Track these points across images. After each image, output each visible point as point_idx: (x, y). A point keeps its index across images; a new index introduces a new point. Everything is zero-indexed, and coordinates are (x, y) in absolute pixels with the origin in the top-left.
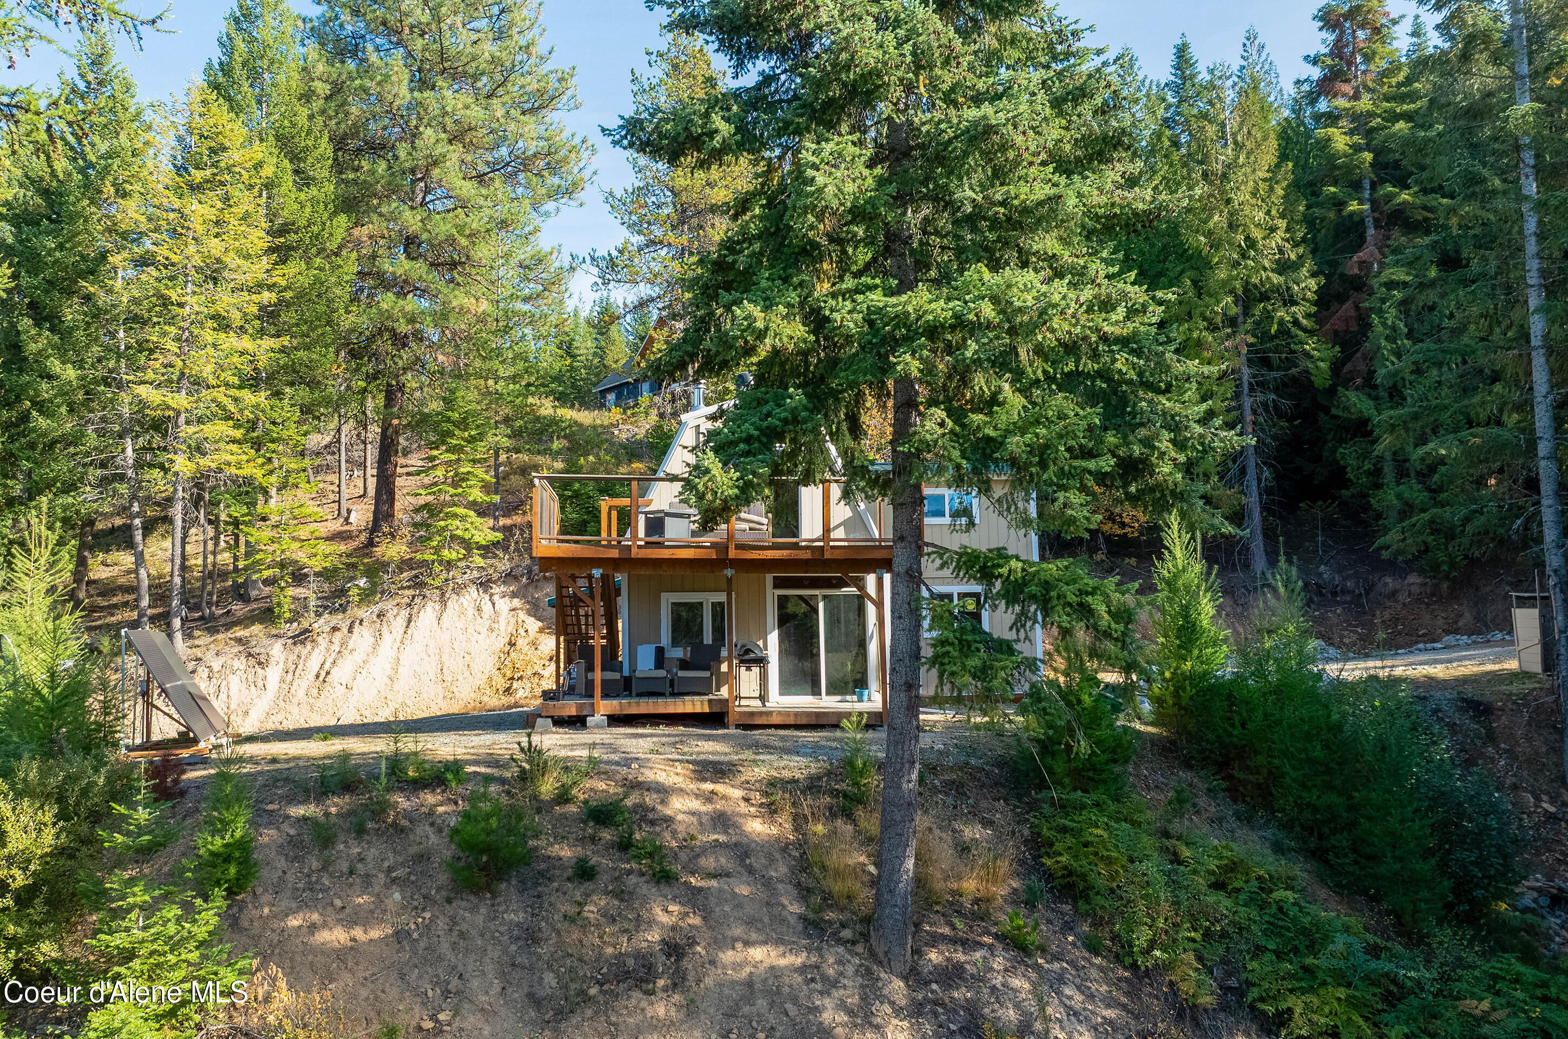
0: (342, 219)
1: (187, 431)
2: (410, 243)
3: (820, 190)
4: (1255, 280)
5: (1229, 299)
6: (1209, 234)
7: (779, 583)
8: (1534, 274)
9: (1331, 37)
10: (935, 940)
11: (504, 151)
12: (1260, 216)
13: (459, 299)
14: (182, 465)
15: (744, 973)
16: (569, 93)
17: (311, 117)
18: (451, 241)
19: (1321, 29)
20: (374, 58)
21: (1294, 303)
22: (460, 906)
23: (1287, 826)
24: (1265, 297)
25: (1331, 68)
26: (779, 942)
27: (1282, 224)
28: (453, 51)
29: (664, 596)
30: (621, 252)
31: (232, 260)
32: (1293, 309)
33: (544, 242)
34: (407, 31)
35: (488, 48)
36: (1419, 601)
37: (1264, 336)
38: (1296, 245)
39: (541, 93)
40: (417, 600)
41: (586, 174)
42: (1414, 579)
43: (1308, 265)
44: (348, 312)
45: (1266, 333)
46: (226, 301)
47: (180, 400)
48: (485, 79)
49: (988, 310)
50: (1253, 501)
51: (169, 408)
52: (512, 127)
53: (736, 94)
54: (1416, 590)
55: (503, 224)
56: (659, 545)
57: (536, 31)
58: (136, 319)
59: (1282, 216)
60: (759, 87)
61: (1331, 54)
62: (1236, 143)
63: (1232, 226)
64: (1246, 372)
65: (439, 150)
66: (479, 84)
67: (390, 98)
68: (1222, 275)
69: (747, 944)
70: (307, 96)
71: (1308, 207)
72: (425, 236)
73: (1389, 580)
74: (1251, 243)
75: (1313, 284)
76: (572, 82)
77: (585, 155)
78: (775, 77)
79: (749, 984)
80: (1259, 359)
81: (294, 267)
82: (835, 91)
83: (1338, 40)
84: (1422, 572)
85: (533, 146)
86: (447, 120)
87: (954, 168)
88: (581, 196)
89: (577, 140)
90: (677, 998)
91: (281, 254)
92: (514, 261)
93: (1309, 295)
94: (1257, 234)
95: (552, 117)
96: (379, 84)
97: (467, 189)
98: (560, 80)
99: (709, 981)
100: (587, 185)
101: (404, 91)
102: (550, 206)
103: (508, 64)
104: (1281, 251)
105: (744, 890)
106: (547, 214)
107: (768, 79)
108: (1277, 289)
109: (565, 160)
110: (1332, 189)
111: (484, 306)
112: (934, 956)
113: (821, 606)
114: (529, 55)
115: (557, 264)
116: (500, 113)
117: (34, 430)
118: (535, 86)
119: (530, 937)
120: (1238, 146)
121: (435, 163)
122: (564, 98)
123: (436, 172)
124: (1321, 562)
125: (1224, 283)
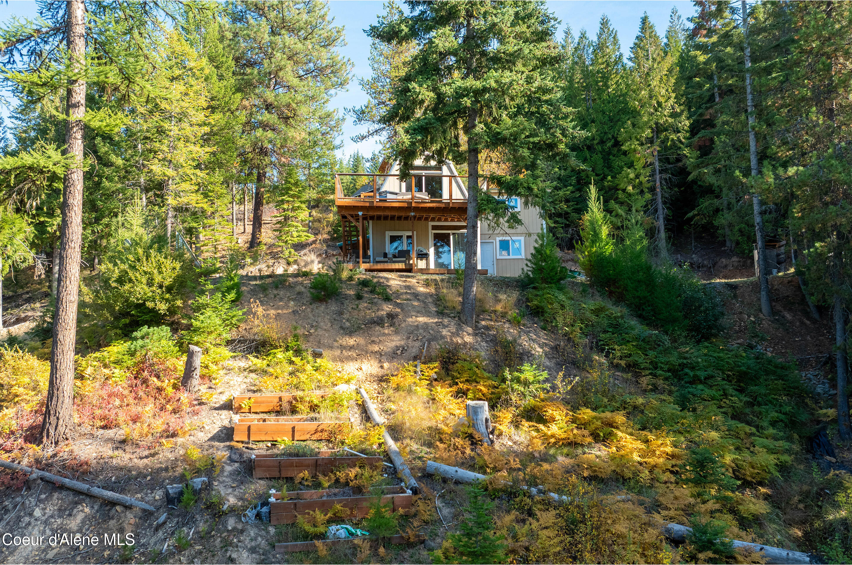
0: (239, 95)
1: (172, 187)
2: (269, 107)
3: (437, 45)
4: (661, 121)
5: (649, 131)
6: (640, 101)
7: (434, 228)
8: (749, 101)
9: (699, 9)
10: (483, 320)
11: (311, 65)
12: (663, 92)
13: (291, 133)
14: (171, 201)
15: (416, 324)
16: (341, 38)
17: (224, 48)
18: (288, 105)
19: (695, 5)
20: (252, 21)
21: (679, 132)
22: (314, 306)
23: (629, 306)
24: (666, 130)
25: (698, 23)
26: (429, 316)
27: (673, 95)
28: (288, 18)
29: (387, 233)
30: (366, 107)
31: (191, 112)
32: (679, 134)
33: (330, 107)
34: (266, 9)
35: (305, 17)
36: (737, 268)
37: (666, 148)
38: (680, 105)
39: (328, 38)
40: (276, 264)
41: (350, 76)
42: (735, 259)
43: (685, 113)
44: (241, 138)
45: (666, 146)
46: (188, 131)
47: (170, 172)
48: (303, 32)
49: (494, 85)
50: (661, 223)
51: (165, 176)
52: (315, 54)
53: (412, 18)
54: (736, 264)
55: (312, 98)
56: (385, 201)
57: (325, 10)
58: (146, 138)
59: (673, 91)
60: (420, 15)
61: (699, 17)
62: (653, 59)
63: (651, 97)
64: (657, 164)
65: (283, 63)
66: (300, 34)
67: (260, 39)
68: (645, 119)
69: (416, 317)
70: (222, 39)
71: (686, 88)
72: (276, 103)
73: (724, 260)
74: (659, 104)
75: (687, 123)
76: (344, 33)
77: (349, 67)
78: (426, 12)
79: (417, 326)
80: (664, 159)
81: (218, 116)
82: (443, 13)
83: (703, 10)
84: (737, 255)
85: (325, 63)
86: (286, 50)
87: (485, 41)
88: (347, 87)
89: (345, 60)
90: (392, 329)
91: (213, 109)
92: (317, 115)
93: (686, 128)
94: (662, 100)
95: (333, 49)
96: (255, 33)
97: (295, 82)
98: (338, 32)
99: (403, 325)
100: (350, 82)
101: (266, 36)
102: (332, 91)
103: (314, 24)
104: (673, 109)
105: (416, 303)
106: (331, 96)
107: (423, 13)
108: (671, 126)
109: (340, 69)
110: (698, 79)
111: (304, 135)
112: (483, 323)
113: (451, 237)
114: (324, 20)
115: (336, 117)
116: (310, 47)
117: (103, 188)
118: (326, 34)
119: (341, 313)
120: (654, 60)
121: (281, 69)
122: (339, 41)
123: (281, 74)
124: (693, 253)
125: (646, 123)
